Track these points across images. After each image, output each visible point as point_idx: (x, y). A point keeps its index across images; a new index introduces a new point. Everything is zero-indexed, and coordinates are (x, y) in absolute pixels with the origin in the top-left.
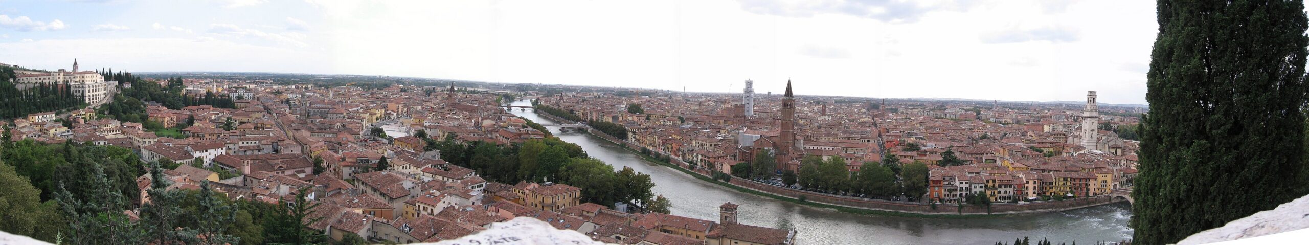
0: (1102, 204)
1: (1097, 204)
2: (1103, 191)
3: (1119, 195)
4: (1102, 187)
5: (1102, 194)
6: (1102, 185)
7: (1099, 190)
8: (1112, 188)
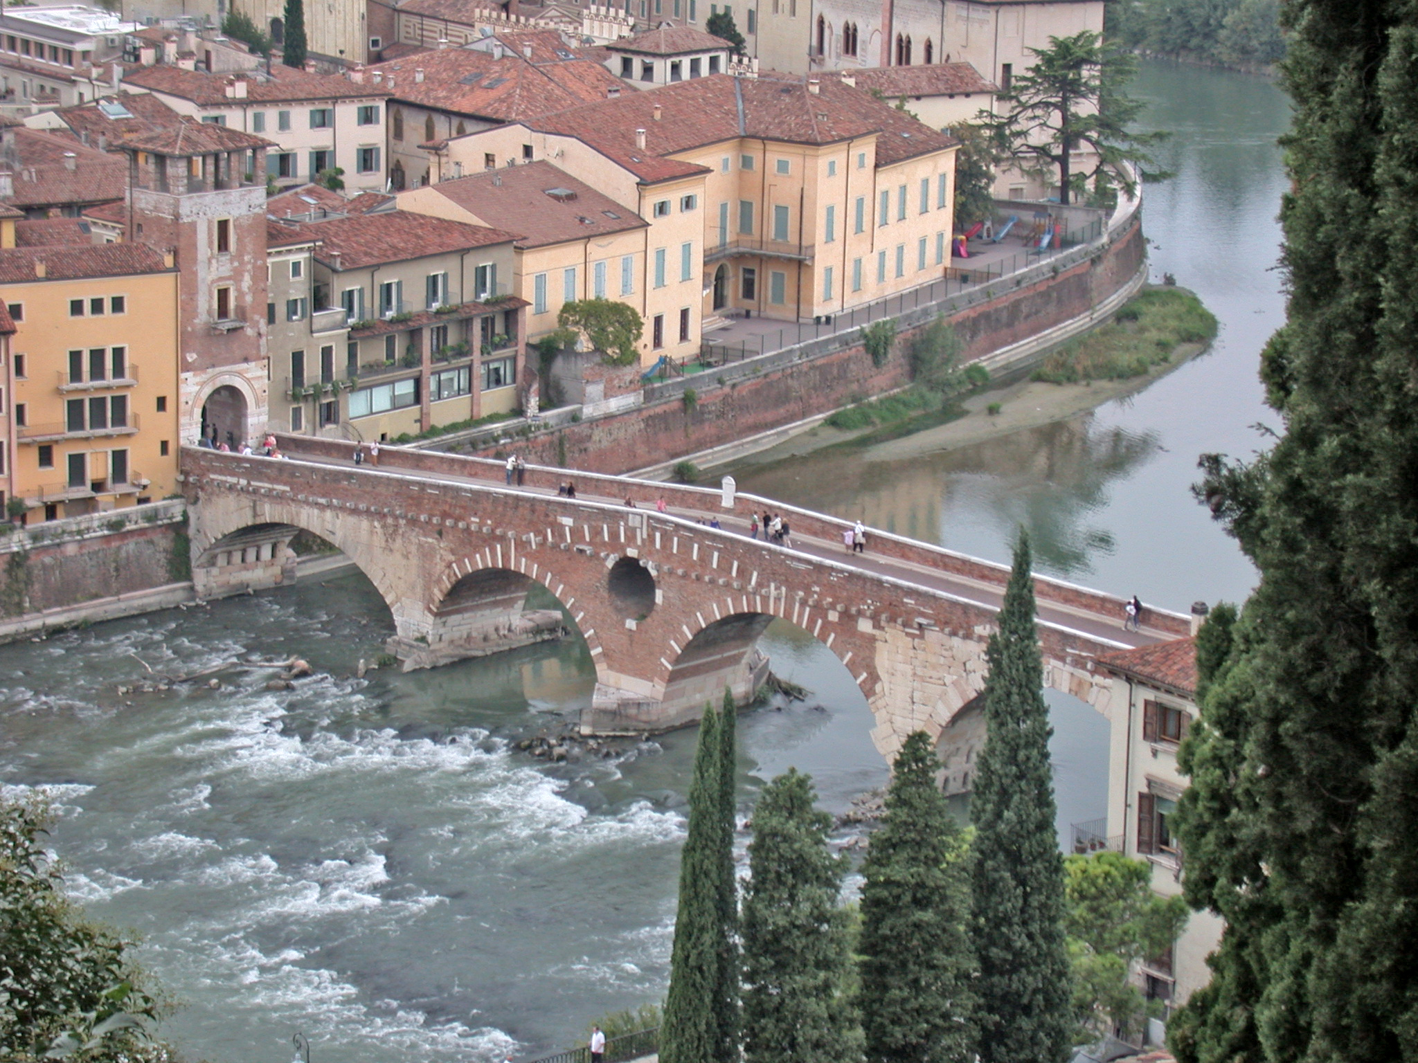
0: (86, 610)
1: (33, 622)
2: (98, 466)
3: (269, 513)
4: (75, 420)
5: (88, 505)
6: (75, 408)
7: (45, 456)
8: (191, 434)
